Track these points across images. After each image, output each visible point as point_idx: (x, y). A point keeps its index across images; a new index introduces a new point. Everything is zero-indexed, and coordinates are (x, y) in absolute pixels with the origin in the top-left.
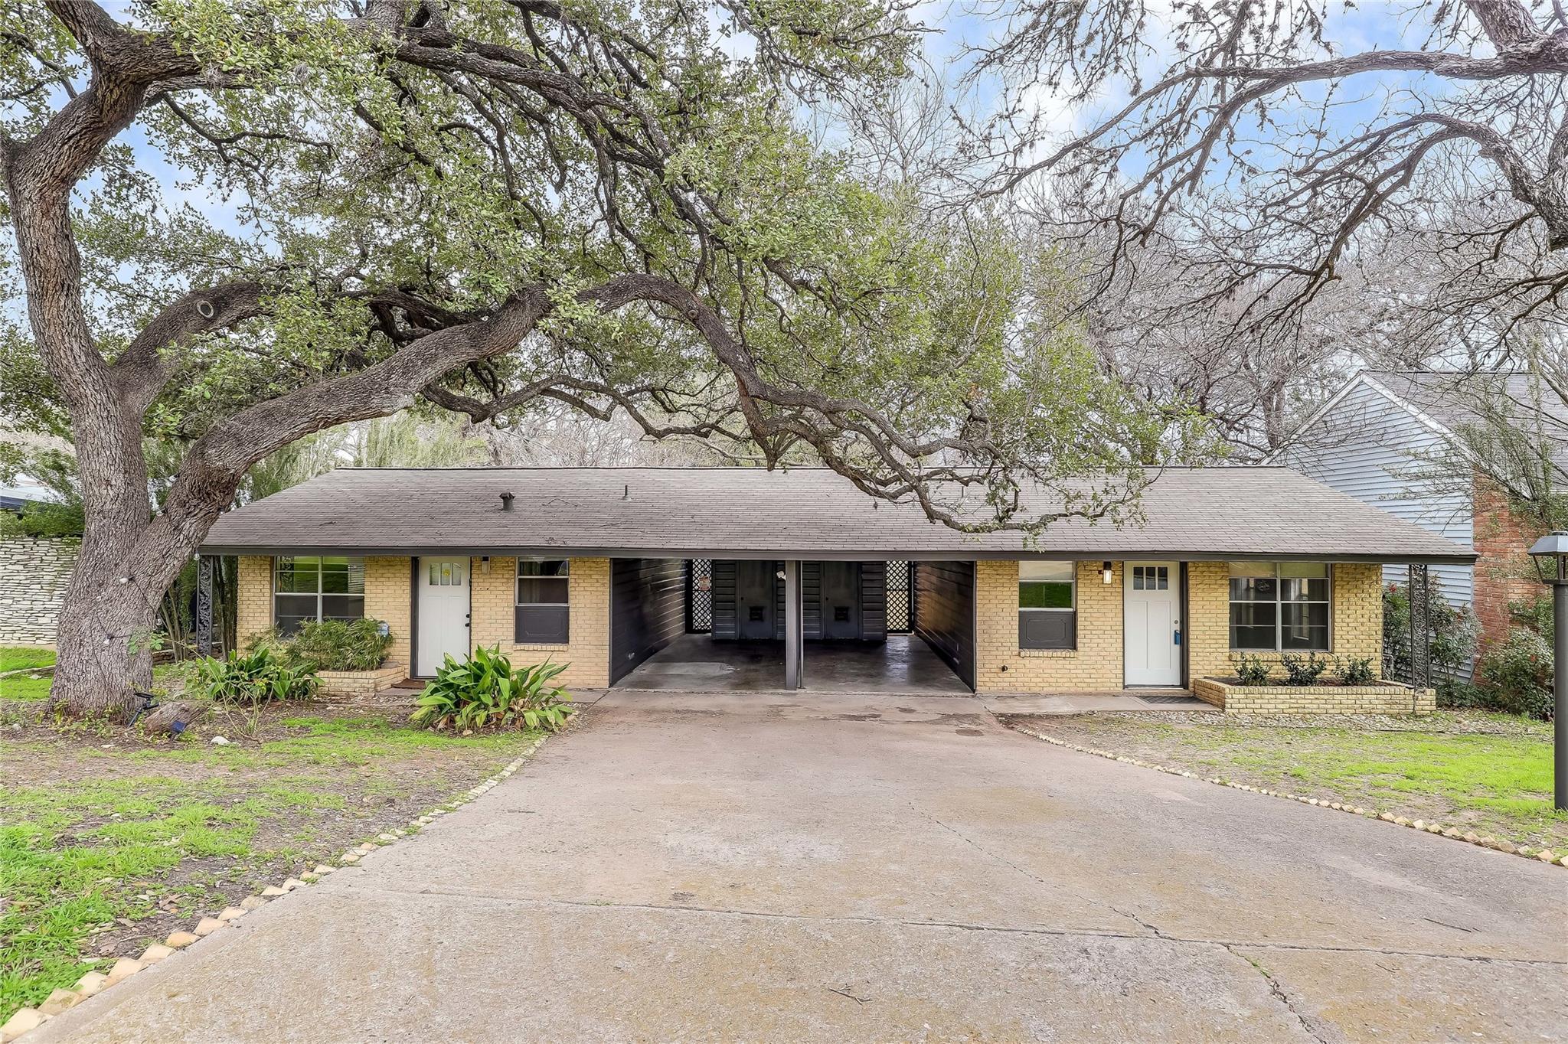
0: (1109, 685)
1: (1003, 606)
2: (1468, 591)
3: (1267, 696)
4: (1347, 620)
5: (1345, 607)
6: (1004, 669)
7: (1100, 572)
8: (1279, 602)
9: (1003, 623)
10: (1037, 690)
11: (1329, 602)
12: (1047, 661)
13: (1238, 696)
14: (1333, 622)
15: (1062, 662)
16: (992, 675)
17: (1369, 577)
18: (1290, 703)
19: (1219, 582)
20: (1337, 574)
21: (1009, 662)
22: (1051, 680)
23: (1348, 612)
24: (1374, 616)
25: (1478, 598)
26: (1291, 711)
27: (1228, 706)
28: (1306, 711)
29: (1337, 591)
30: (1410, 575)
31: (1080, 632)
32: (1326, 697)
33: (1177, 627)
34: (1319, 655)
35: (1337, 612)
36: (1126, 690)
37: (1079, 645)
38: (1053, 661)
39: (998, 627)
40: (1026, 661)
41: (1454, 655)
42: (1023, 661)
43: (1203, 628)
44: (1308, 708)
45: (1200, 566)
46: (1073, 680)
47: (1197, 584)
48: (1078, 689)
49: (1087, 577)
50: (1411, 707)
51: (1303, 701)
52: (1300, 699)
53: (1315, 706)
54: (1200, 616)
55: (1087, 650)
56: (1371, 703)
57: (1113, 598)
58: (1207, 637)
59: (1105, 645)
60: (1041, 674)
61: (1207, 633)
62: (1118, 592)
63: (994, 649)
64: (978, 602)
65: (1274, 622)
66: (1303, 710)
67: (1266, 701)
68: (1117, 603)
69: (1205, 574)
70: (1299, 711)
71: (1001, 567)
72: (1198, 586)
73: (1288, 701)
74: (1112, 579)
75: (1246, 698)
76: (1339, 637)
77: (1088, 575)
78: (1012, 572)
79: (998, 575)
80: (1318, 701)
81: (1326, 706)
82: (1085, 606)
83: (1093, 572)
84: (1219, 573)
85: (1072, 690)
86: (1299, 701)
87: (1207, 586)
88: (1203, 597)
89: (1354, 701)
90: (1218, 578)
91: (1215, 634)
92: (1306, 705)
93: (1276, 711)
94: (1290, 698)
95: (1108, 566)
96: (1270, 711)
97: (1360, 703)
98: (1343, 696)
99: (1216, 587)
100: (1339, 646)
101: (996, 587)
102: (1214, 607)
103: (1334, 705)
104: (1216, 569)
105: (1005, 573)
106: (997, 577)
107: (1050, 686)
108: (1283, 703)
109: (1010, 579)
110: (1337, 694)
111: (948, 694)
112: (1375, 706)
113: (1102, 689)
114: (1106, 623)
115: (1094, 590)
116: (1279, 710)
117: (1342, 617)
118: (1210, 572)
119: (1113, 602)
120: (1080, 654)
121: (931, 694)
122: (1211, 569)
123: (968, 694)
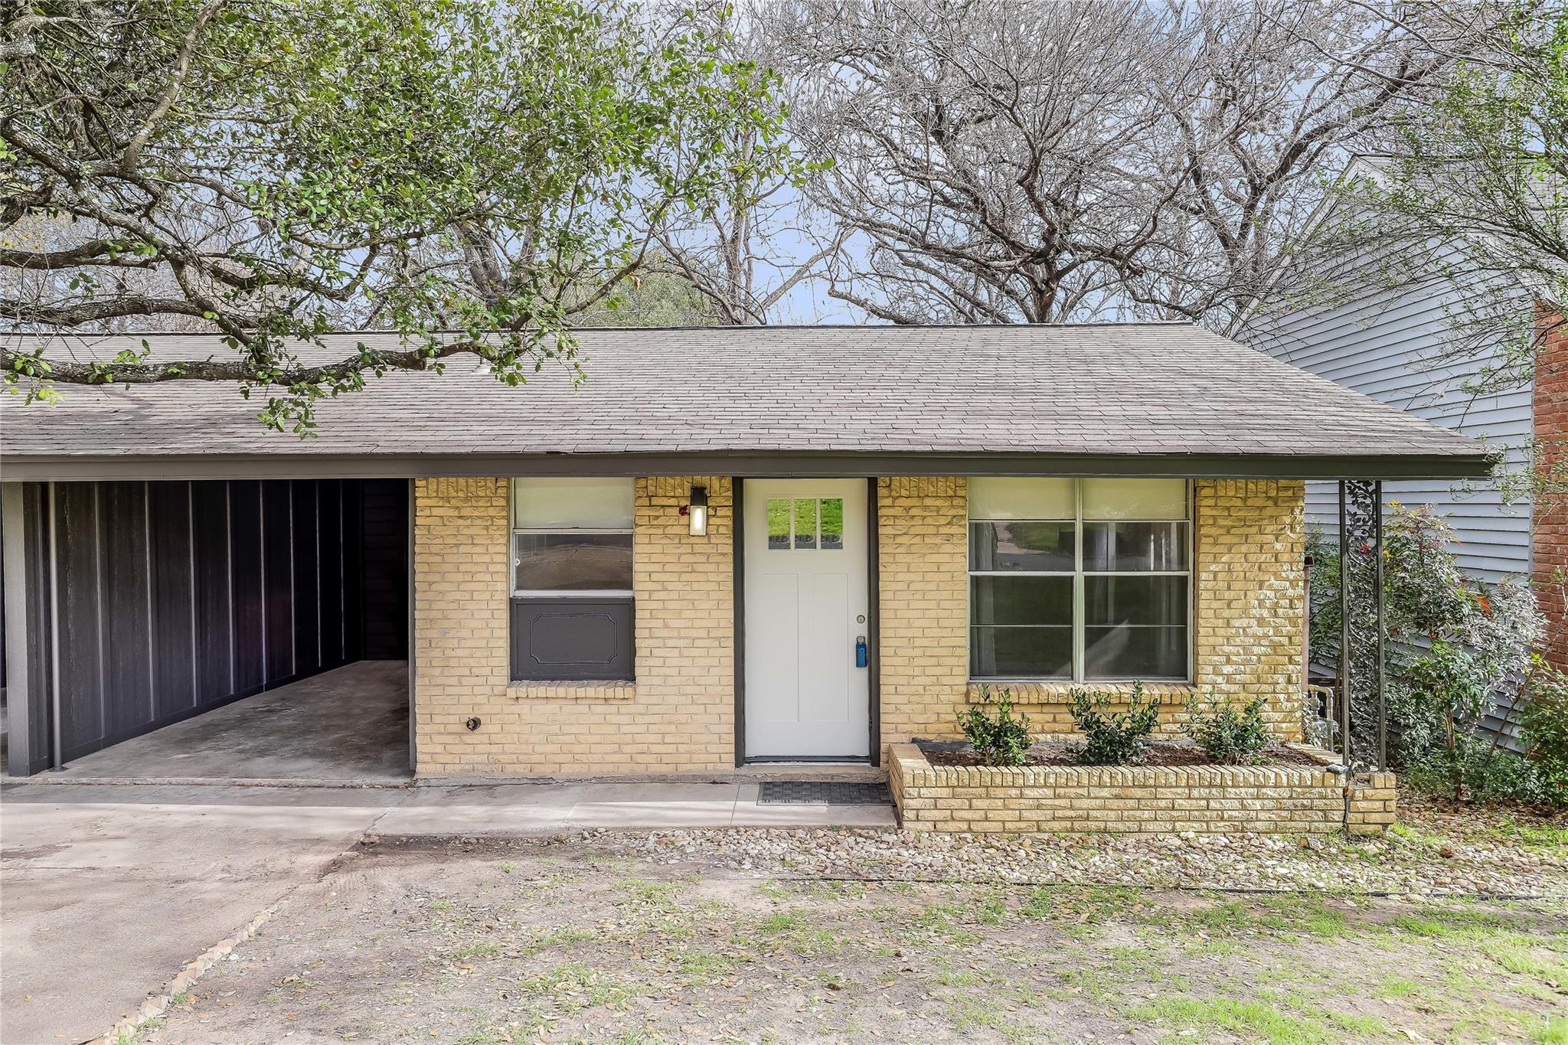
0: (704, 757)
1: (472, 586)
2: (1524, 554)
3: (1000, 792)
4: (1226, 613)
5: (1222, 585)
6: (474, 724)
7: (683, 511)
8: (1079, 575)
9: (474, 624)
10: (547, 770)
11: (1190, 574)
12: (569, 708)
13: (934, 792)
14: (1196, 617)
15: (601, 709)
16: (447, 739)
17: (1274, 518)
18: (1054, 808)
19: (944, 530)
20: (1204, 511)
21: (487, 709)
22: (577, 749)
23: (1227, 595)
24: (1285, 603)
25: (1542, 567)
26: (1056, 825)
27: (909, 814)
28: (1093, 825)
29: (1203, 548)
30: (1342, 504)
31: (643, 643)
32: (1139, 793)
33: (862, 630)
34: (1154, 689)
35: (1204, 595)
36: (744, 770)
37: (639, 671)
38: (582, 708)
39: (465, 633)
40: (524, 708)
41: (1464, 688)
42: (516, 709)
43: (909, 633)
44: (1096, 819)
45: (904, 493)
46: (627, 749)
47: (895, 536)
48: (636, 768)
49: (655, 522)
50: (1337, 816)
51: (1085, 803)
52: (1079, 797)
53: (1112, 815)
54: (902, 605)
55: (656, 681)
56: (1244, 808)
57: (711, 567)
58: (918, 652)
59: (695, 672)
60: (557, 735)
61: (918, 642)
62: (724, 554)
63: (454, 681)
64: (418, 577)
65: (1069, 619)
66: (1084, 824)
67: (1000, 803)
68: (721, 577)
69: (913, 512)
70: (1077, 825)
71: (467, 499)
72: (899, 540)
73: (1049, 802)
74: (708, 524)
75: (953, 797)
76: (1208, 649)
77: (657, 517)
78: (491, 512)
79: (461, 517)
80: (1121, 803)
81: (1138, 813)
82: (650, 586)
83: (668, 510)
84: (943, 511)
85: (625, 770)
86: (1077, 803)
87: (917, 540)
88: (909, 564)
89: (1203, 803)
90: (943, 521)
91: (935, 644)
92: (1091, 812)
93: (1022, 825)
94: (1056, 797)
95: (699, 496)
96: (1008, 825)
97: (1218, 806)
98: (1179, 790)
99: (938, 540)
100: (1210, 669)
101: (457, 545)
102: (933, 586)
103: (1159, 812)
104: (939, 503)
105: (476, 513)
106: (460, 522)
107: (575, 761)
108: (1038, 807)
109: (487, 528)
110: (1165, 786)
111: (357, 781)
112: (1253, 814)
113: (689, 767)
114: (697, 623)
115: (669, 549)
116: (1029, 824)
117: (1215, 605)
118: (926, 508)
119: (711, 577)
120: (641, 690)
121: (318, 782)
122: (928, 502)
123: (401, 781)
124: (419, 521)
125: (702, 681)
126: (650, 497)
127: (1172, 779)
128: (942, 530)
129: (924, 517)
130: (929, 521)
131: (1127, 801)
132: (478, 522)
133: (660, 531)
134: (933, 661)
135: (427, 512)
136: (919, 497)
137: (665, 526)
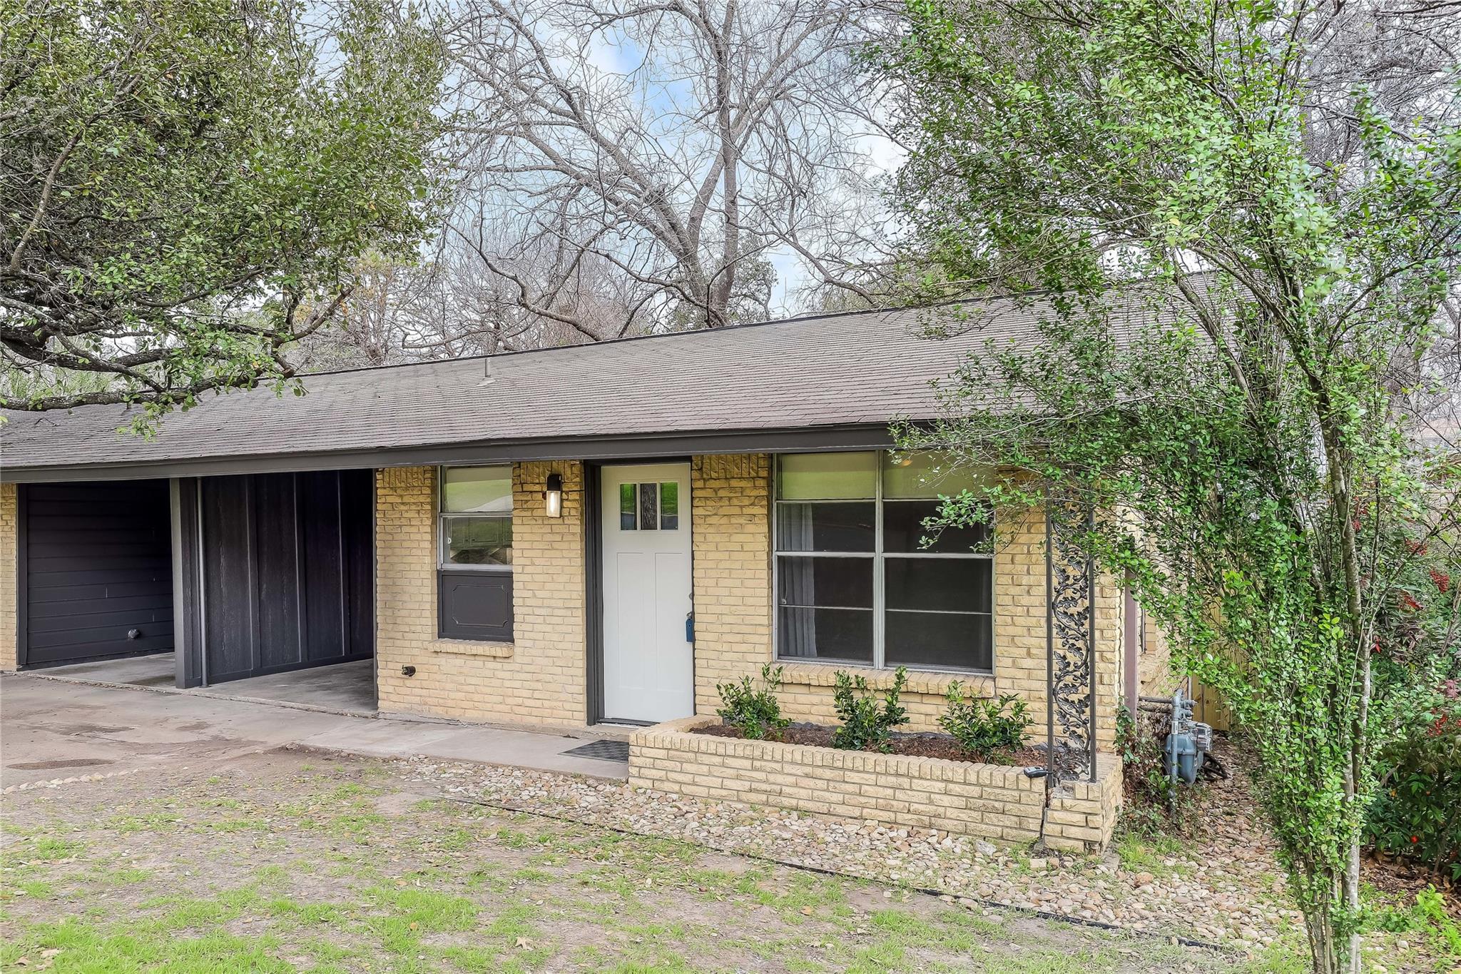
0: (563, 712)
1: (410, 559)
4: (1026, 600)
5: (1021, 569)
6: (410, 671)
7: (542, 495)
8: (879, 556)
9: (413, 590)
10: (455, 713)
11: (993, 557)
12: (471, 662)
13: (652, 753)
15: (491, 665)
16: (398, 681)
18: (752, 780)
21: (419, 659)
22: (475, 697)
26: (753, 797)
27: (633, 771)
31: (518, 610)
32: (828, 774)
33: (690, 606)
35: (1002, 580)
36: (593, 728)
37: (516, 634)
38: (480, 663)
39: (407, 597)
40: (447, 660)
42: (441, 660)
43: (718, 610)
44: (790, 796)
45: (714, 475)
46: (509, 700)
47: (706, 516)
48: (514, 717)
49: (525, 506)
50: (1034, 825)
51: (780, 779)
52: (773, 772)
53: (803, 793)
54: (712, 583)
55: (529, 643)
56: (931, 802)
57: (565, 545)
58: (726, 628)
59: (555, 637)
60: (462, 684)
61: (727, 619)
62: (574, 534)
63: (399, 635)
64: (379, 552)
65: (869, 602)
66: (779, 799)
67: (705, 769)
68: (572, 555)
69: (721, 493)
70: (771, 799)
71: (407, 489)
72: (710, 520)
73: (749, 773)
74: (562, 507)
75: (668, 759)
76: (1006, 639)
77: (527, 501)
78: (422, 499)
79: (403, 503)
80: (811, 783)
81: (827, 795)
82: (522, 561)
83: (535, 495)
84: (748, 492)
85: (506, 719)
86: (772, 778)
87: (725, 520)
88: (717, 544)
89: (890, 792)
90: (746, 502)
91: (740, 621)
92: (784, 788)
93: (724, 793)
94: (754, 769)
95: (555, 482)
96: (713, 791)
97: (906, 798)
98: (866, 776)
99: (742, 521)
100: (1009, 662)
101: (401, 526)
102: (738, 565)
103: (847, 796)
104: (743, 484)
105: (412, 501)
106: (402, 507)
107: (475, 708)
108: (738, 778)
109: (418, 512)
110: (852, 770)
111: (346, 711)
112: (941, 810)
113: (550, 720)
114: (556, 595)
115: (536, 529)
116: (730, 792)
117: (1014, 590)
118: (732, 489)
119: (565, 553)
120: (518, 650)
121: (323, 708)
122: (734, 483)
123: (369, 713)
124: (379, 507)
125: (560, 646)
126: (522, 484)
127: (859, 763)
128: (746, 511)
129: (730, 499)
130: (735, 502)
131: (817, 781)
132: (413, 507)
133: (529, 513)
134: (739, 638)
135: (383, 500)
136: (726, 478)
137: (533, 509)
